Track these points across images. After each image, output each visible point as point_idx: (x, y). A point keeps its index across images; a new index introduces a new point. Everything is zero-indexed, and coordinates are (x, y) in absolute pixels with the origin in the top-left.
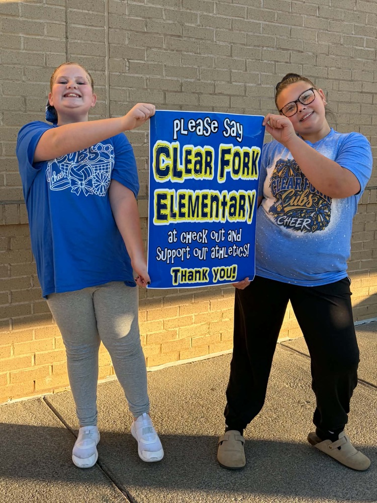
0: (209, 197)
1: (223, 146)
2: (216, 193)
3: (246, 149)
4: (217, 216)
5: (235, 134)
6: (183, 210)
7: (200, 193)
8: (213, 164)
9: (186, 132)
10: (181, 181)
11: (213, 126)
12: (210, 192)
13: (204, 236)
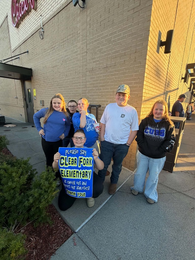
0: (76, 172)
1: (80, 157)
2: (78, 170)
3: (87, 158)
4: (78, 177)
5: (84, 154)
8: (77, 162)
9: (69, 153)
11: (77, 151)
13: (74, 183)
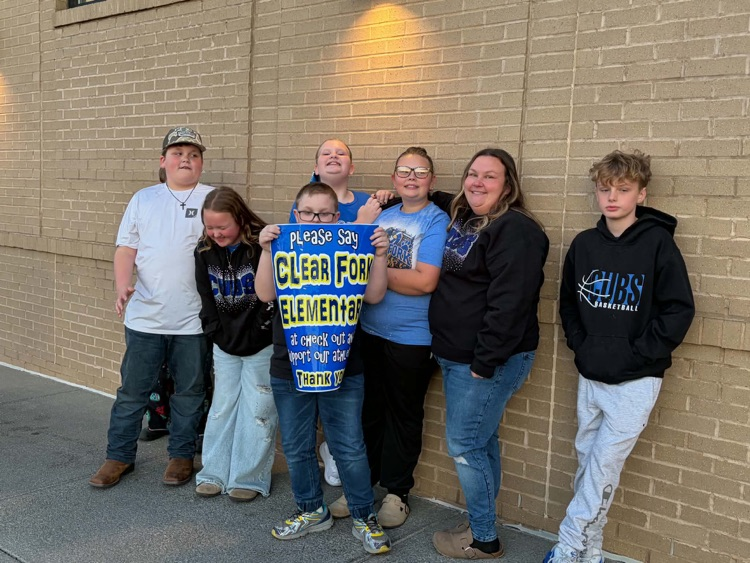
0: (328, 302)
1: (338, 254)
2: (334, 297)
3: (362, 256)
4: (337, 319)
5: (350, 242)
6: (302, 314)
7: (318, 297)
8: (329, 271)
9: (301, 243)
10: (298, 287)
11: (327, 236)
12: (329, 297)
13: (325, 339)
